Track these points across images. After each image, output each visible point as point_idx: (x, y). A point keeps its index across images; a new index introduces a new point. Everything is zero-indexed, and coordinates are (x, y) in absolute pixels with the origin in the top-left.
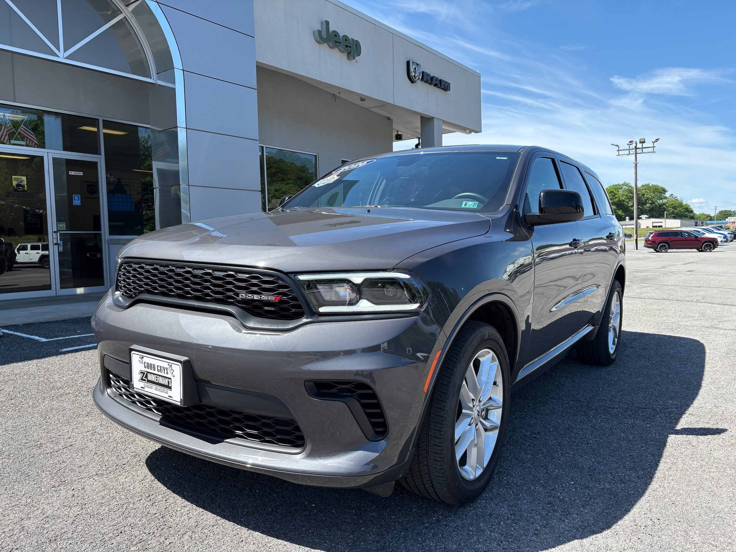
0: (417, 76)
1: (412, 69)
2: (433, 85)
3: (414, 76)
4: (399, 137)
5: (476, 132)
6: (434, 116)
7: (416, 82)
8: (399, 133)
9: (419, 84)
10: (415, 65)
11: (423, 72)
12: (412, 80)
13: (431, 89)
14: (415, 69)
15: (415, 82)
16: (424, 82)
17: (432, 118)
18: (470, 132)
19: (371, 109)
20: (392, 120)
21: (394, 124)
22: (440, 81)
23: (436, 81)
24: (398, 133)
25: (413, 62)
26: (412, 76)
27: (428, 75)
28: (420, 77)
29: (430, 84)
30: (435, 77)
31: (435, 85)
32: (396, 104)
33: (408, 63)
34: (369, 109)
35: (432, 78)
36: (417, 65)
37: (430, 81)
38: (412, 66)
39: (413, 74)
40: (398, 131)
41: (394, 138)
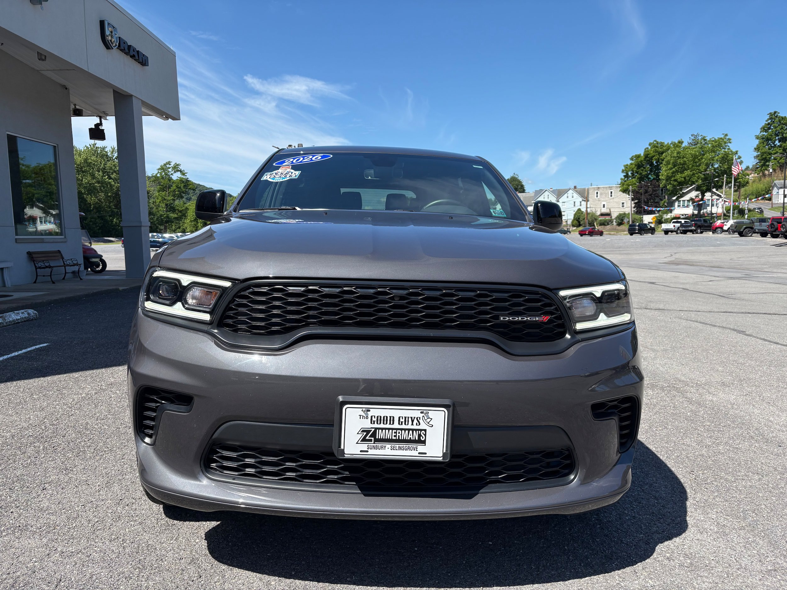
0: (114, 41)
1: (107, 33)
2: (129, 56)
3: (111, 41)
4: (78, 113)
5: (174, 119)
6: (133, 94)
7: (113, 49)
8: (77, 107)
9: (115, 52)
10: (111, 27)
11: (119, 37)
12: (107, 45)
13: (127, 60)
14: (112, 32)
15: (111, 48)
16: (120, 50)
17: (131, 96)
18: (167, 118)
19: (42, 72)
20: (69, 89)
21: (70, 95)
22: (138, 52)
23: (134, 51)
24: (75, 107)
25: (109, 24)
26: (108, 40)
27: (125, 43)
28: (117, 44)
29: (126, 54)
30: (133, 47)
31: (132, 57)
32: (89, 72)
33: (102, 23)
34: (41, 72)
35: (130, 47)
36: (114, 27)
37: (127, 50)
38: (108, 28)
39: (110, 38)
40: (75, 105)
41: (72, 112)
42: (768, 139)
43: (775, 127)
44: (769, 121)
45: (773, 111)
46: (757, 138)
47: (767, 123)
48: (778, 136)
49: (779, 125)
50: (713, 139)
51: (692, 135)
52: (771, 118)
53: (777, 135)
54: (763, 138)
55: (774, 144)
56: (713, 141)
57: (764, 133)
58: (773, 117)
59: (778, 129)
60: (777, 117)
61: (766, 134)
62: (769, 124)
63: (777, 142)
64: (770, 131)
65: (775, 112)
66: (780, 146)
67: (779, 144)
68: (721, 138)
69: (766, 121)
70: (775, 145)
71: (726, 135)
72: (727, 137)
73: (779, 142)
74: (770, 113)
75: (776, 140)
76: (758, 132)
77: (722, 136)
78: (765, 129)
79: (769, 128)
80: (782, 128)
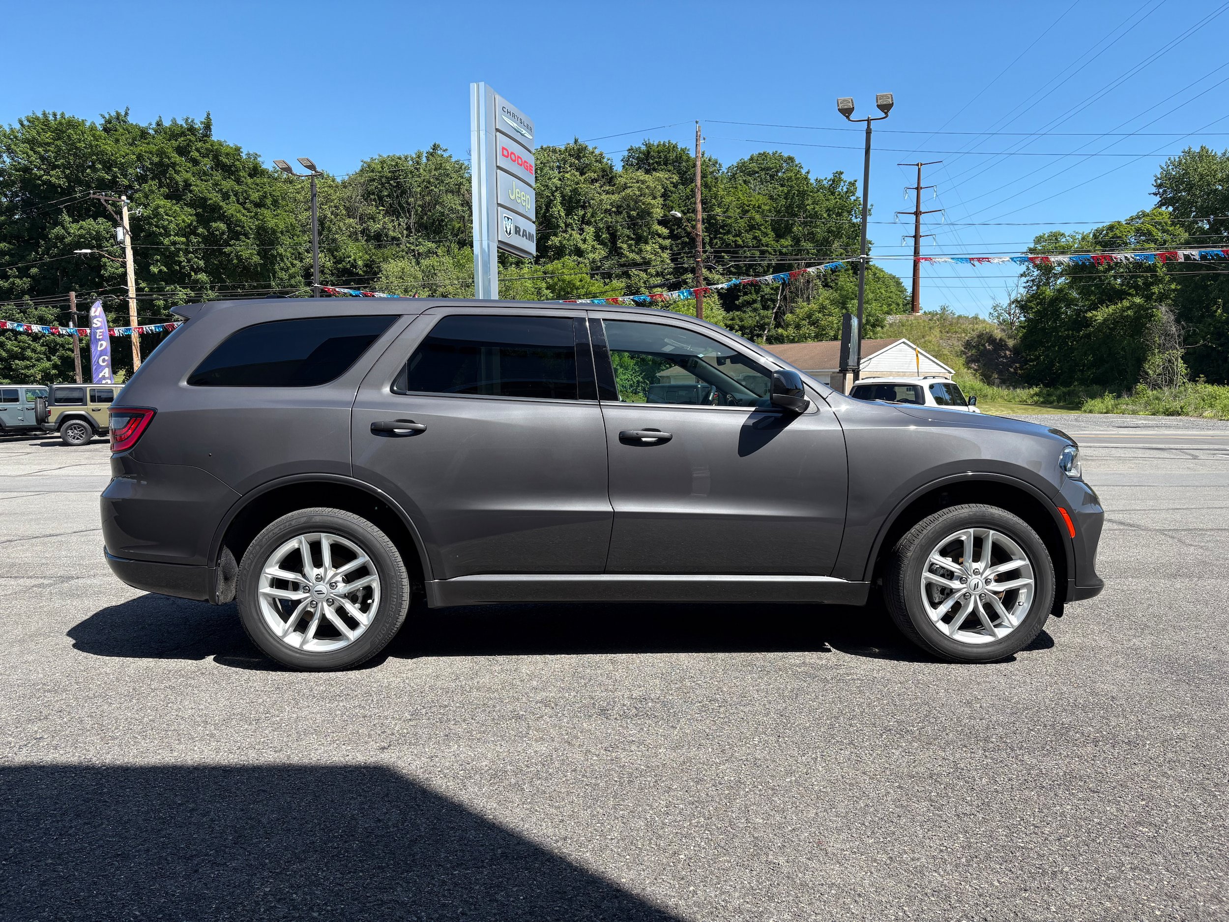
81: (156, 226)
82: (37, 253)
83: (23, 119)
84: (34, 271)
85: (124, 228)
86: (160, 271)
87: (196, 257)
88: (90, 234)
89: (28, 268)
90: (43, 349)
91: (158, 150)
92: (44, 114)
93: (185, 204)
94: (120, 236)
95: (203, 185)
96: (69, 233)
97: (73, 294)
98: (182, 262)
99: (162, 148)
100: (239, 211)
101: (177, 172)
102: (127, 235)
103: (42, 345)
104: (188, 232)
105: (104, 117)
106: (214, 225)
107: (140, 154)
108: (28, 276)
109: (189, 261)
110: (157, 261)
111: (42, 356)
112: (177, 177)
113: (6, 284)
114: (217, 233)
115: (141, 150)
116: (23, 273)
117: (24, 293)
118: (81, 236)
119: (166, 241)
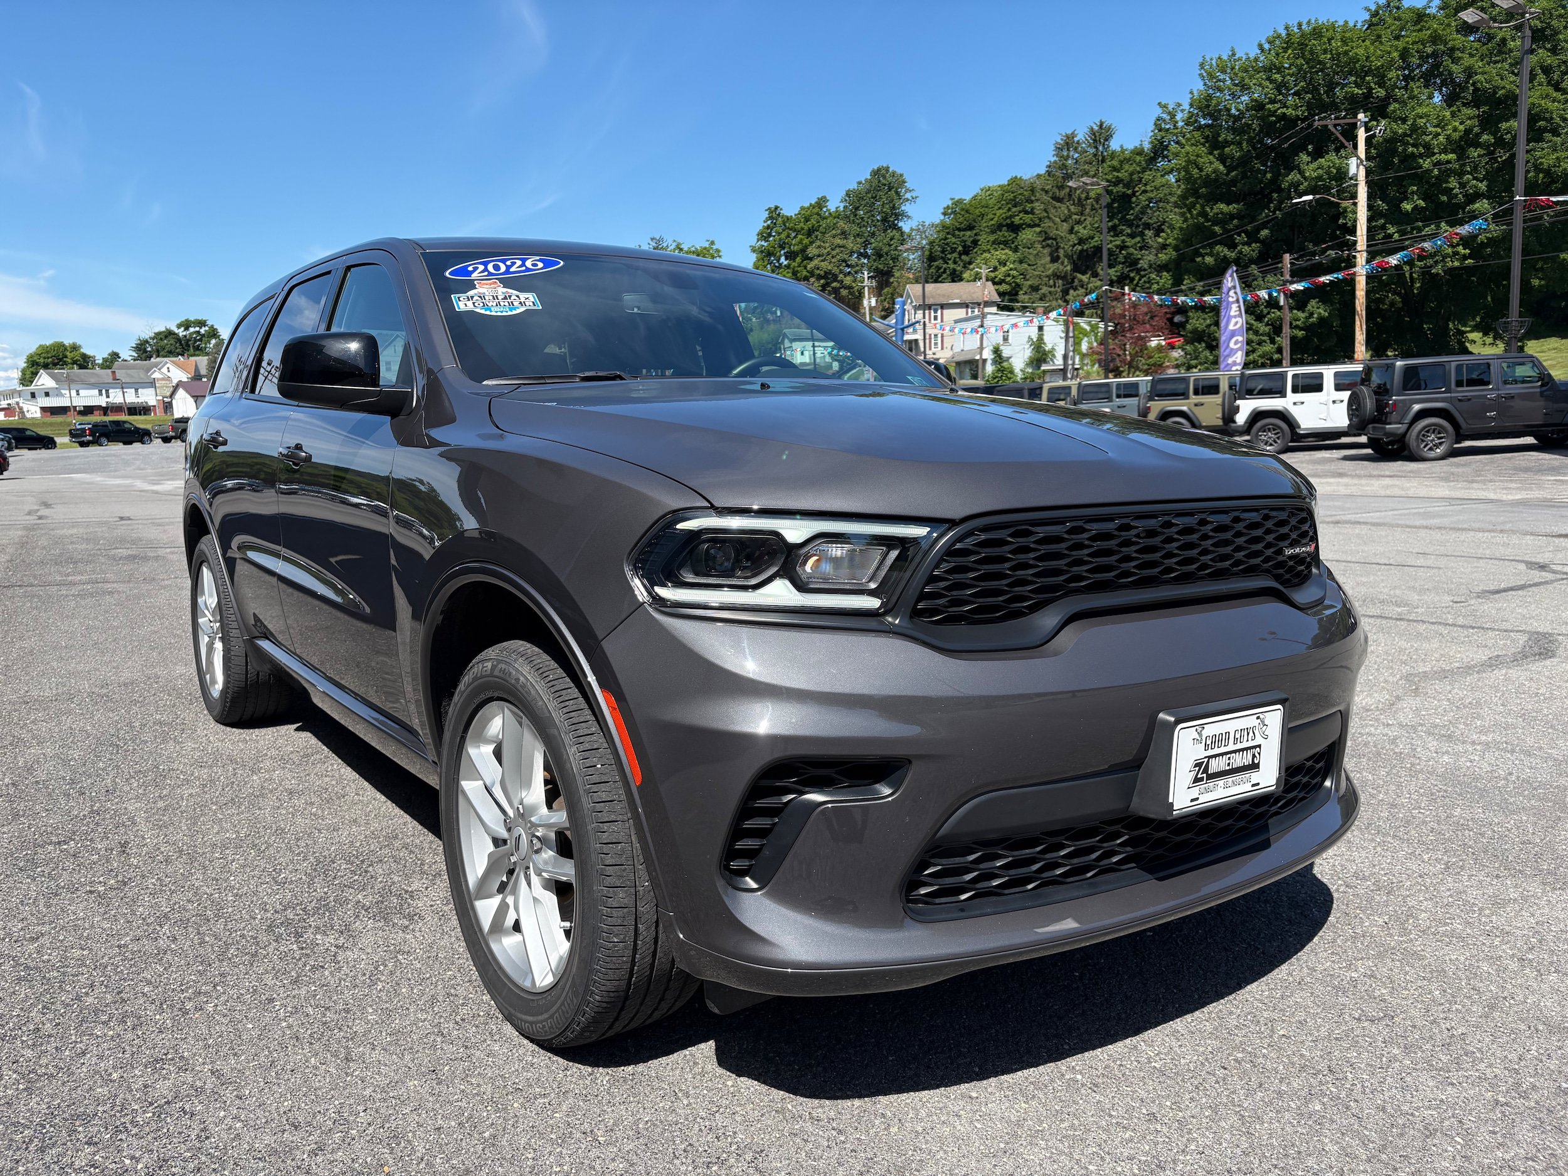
42: (769, 254)
43: (779, 234)
44: (769, 222)
45: (773, 206)
46: (754, 250)
47: (765, 225)
48: (784, 248)
49: (784, 230)
50: (693, 249)
51: (652, 239)
52: (771, 218)
53: (782, 247)
54: (762, 252)
55: (778, 261)
56: (694, 252)
57: (763, 243)
58: (774, 215)
59: (783, 236)
60: (779, 215)
61: (766, 244)
62: (768, 227)
63: (783, 259)
64: (771, 239)
65: (776, 208)
66: (788, 267)
67: (786, 263)
68: (705, 248)
69: (765, 222)
70: (781, 264)
71: (713, 243)
72: (714, 247)
73: (786, 259)
74: (769, 209)
75: (780, 256)
76: (753, 240)
77: (707, 245)
78: (764, 235)
79: (770, 235)
80: (788, 236)
81: (1414, 145)
82: (1269, 210)
83: (1263, 42)
84: (1265, 233)
85: (1358, 158)
86: (1415, 208)
87: (1475, 178)
88: (1328, 173)
89: (1258, 230)
90: (1267, 329)
91: (1431, 36)
92: (1287, 28)
93: (1464, 105)
94: (1353, 170)
95: (1493, 70)
96: (1305, 178)
97: (1287, 257)
98: (1453, 189)
99: (1436, 31)
100: (1547, 96)
101: (1455, 61)
102: (1361, 167)
103: (1267, 324)
104: (1462, 145)
105: (1369, 10)
106: (1504, 126)
107: (1405, 48)
108: (1258, 241)
109: (1463, 185)
110: (1413, 193)
111: (1263, 338)
112: (1454, 68)
113: (1233, 254)
114: (1509, 136)
115: (1407, 43)
116: (1252, 237)
117: (1252, 261)
118: (1320, 178)
119: (1426, 164)
